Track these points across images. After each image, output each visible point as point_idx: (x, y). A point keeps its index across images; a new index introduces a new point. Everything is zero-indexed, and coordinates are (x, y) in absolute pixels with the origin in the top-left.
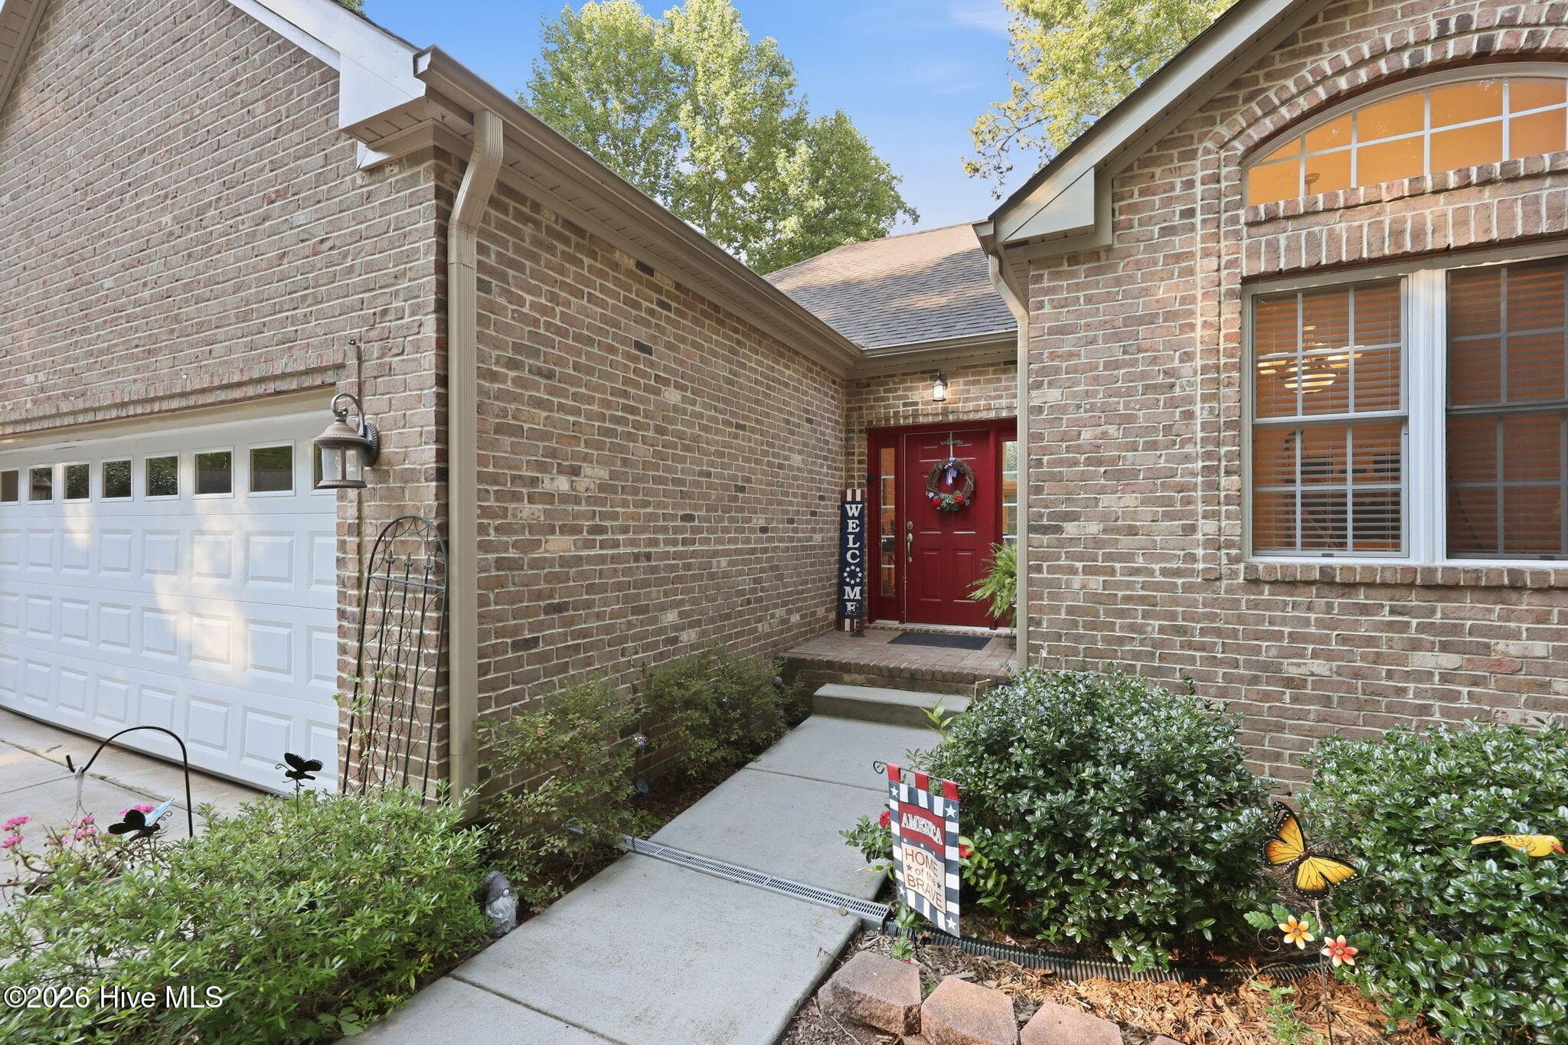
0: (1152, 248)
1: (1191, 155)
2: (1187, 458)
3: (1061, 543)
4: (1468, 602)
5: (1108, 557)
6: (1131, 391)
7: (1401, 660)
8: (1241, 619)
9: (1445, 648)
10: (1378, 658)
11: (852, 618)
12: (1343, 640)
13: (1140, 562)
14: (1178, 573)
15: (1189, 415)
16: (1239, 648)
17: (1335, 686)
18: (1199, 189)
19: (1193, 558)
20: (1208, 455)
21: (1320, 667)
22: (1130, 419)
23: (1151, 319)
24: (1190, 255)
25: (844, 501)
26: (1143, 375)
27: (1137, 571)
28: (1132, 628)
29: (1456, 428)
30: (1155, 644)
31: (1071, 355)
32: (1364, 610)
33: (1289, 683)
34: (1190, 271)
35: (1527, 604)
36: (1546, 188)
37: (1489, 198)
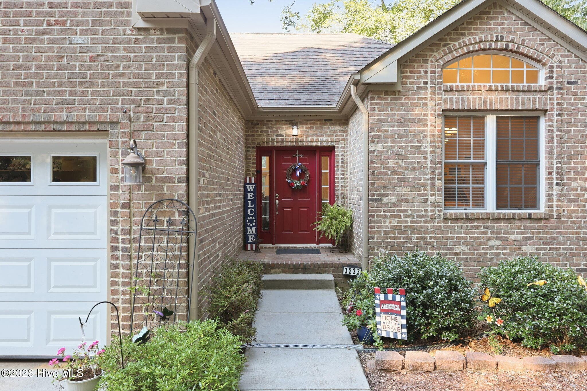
0: (414, 94)
1: (426, 62)
2: (425, 174)
3: (382, 206)
4: (503, 224)
5: (399, 211)
6: (406, 147)
7: (486, 244)
8: (442, 233)
9: (497, 239)
10: (480, 244)
11: (251, 243)
12: (471, 238)
13: (410, 213)
14: (422, 216)
15: (426, 158)
16: (441, 243)
17: (469, 254)
18: (429, 75)
19: (426, 211)
20: (432, 173)
21: (464, 248)
22: (406, 158)
23: (413, 120)
24: (426, 99)
25: (245, 183)
26: (411, 142)
27: (408, 216)
28: (407, 238)
29: (499, 167)
30: (415, 244)
31: (386, 131)
32: (477, 227)
33: (456, 254)
34: (426, 105)
35: (516, 223)
36: (521, 95)
37: (508, 95)
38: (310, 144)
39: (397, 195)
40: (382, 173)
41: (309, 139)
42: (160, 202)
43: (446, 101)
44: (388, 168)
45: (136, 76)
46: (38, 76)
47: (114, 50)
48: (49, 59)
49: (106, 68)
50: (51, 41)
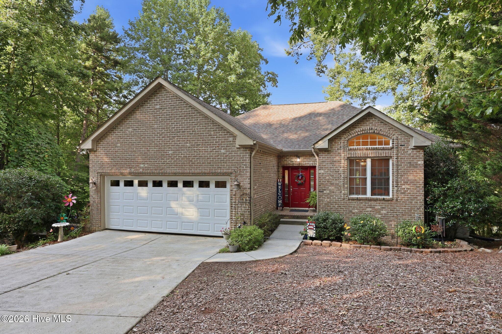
0: (336, 151)
1: (341, 139)
2: (341, 182)
3: (323, 194)
4: (372, 202)
5: (330, 196)
6: (333, 172)
7: (365, 209)
8: (347, 205)
9: (370, 208)
10: (363, 209)
11: (280, 207)
12: (359, 207)
13: (334, 197)
14: (339, 198)
15: (341, 176)
16: (347, 209)
17: (358, 213)
18: (342, 144)
19: (341, 196)
20: (343, 182)
21: (356, 211)
22: (333, 176)
23: (336, 161)
24: (341, 153)
25: (278, 182)
26: (335, 170)
27: (334, 198)
28: (333, 206)
29: (372, 179)
30: (337, 209)
31: (325, 166)
32: (362, 203)
33: (353, 213)
34: (341, 155)
35: (378, 202)
36: (380, 151)
37: (374, 151)
38: (305, 165)
39: (330, 190)
40: (323, 182)
41: (305, 163)
42: (243, 194)
43: (349, 154)
44: (326, 180)
45: (237, 160)
46: (213, 161)
47: (232, 153)
48: (216, 156)
49: (229, 158)
50: (216, 152)
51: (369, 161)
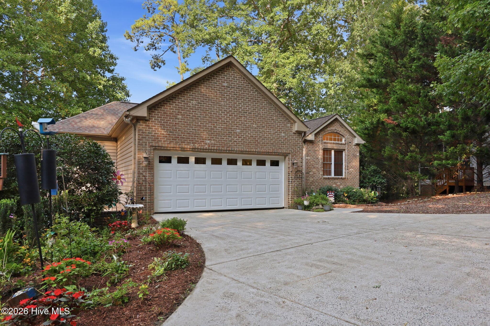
0: (317, 143)
2: (319, 166)
3: (309, 175)
4: (336, 180)
5: (313, 176)
6: (315, 158)
7: (332, 186)
8: (324, 181)
13: (316, 177)
14: (319, 178)
15: (319, 161)
16: (323, 185)
18: (320, 138)
19: (319, 176)
20: (321, 166)
22: (315, 161)
23: (317, 151)
29: (334, 164)
30: (317, 185)
31: (310, 153)
32: (330, 181)
34: (319, 146)
35: (339, 180)
36: (340, 145)
37: (337, 145)
39: (313, 172)
40: (309, 165)
43: (324, 146)
44: (311, 164)
45: (293, 143)
46: (275, 142)
47: (289, 137)
48: (277, 138)
49: (288, 141)
50: (278, 134)
51: (333, 152)
